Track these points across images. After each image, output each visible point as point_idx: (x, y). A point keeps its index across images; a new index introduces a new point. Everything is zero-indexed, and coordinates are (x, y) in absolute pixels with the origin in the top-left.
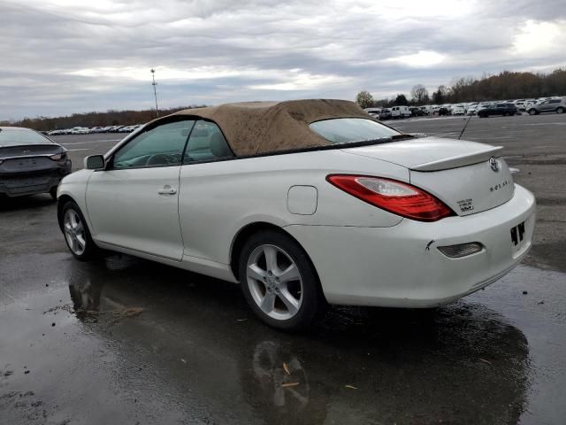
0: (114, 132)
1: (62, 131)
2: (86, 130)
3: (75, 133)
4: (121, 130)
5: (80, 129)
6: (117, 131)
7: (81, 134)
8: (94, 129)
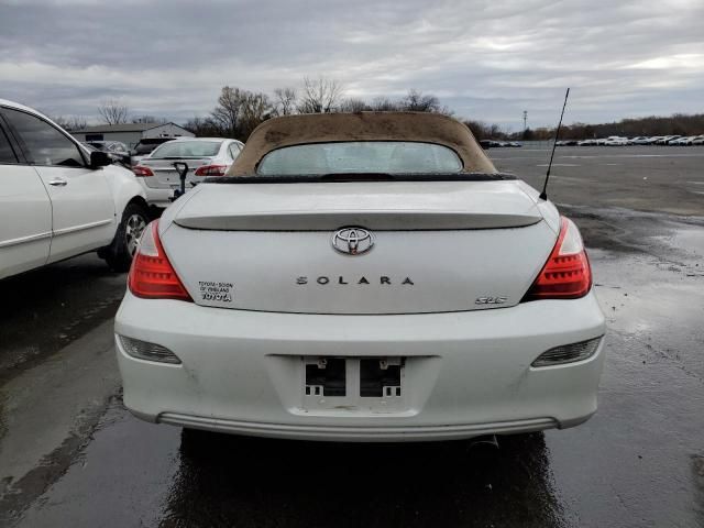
0: (662, 144)
1: (594, 141)
2: (625, 140)
3: (608, 145)
4: (672, 142)
5: (617, 139)
6: (667, 143)
7: (616, 145)
8: (635, 139)
